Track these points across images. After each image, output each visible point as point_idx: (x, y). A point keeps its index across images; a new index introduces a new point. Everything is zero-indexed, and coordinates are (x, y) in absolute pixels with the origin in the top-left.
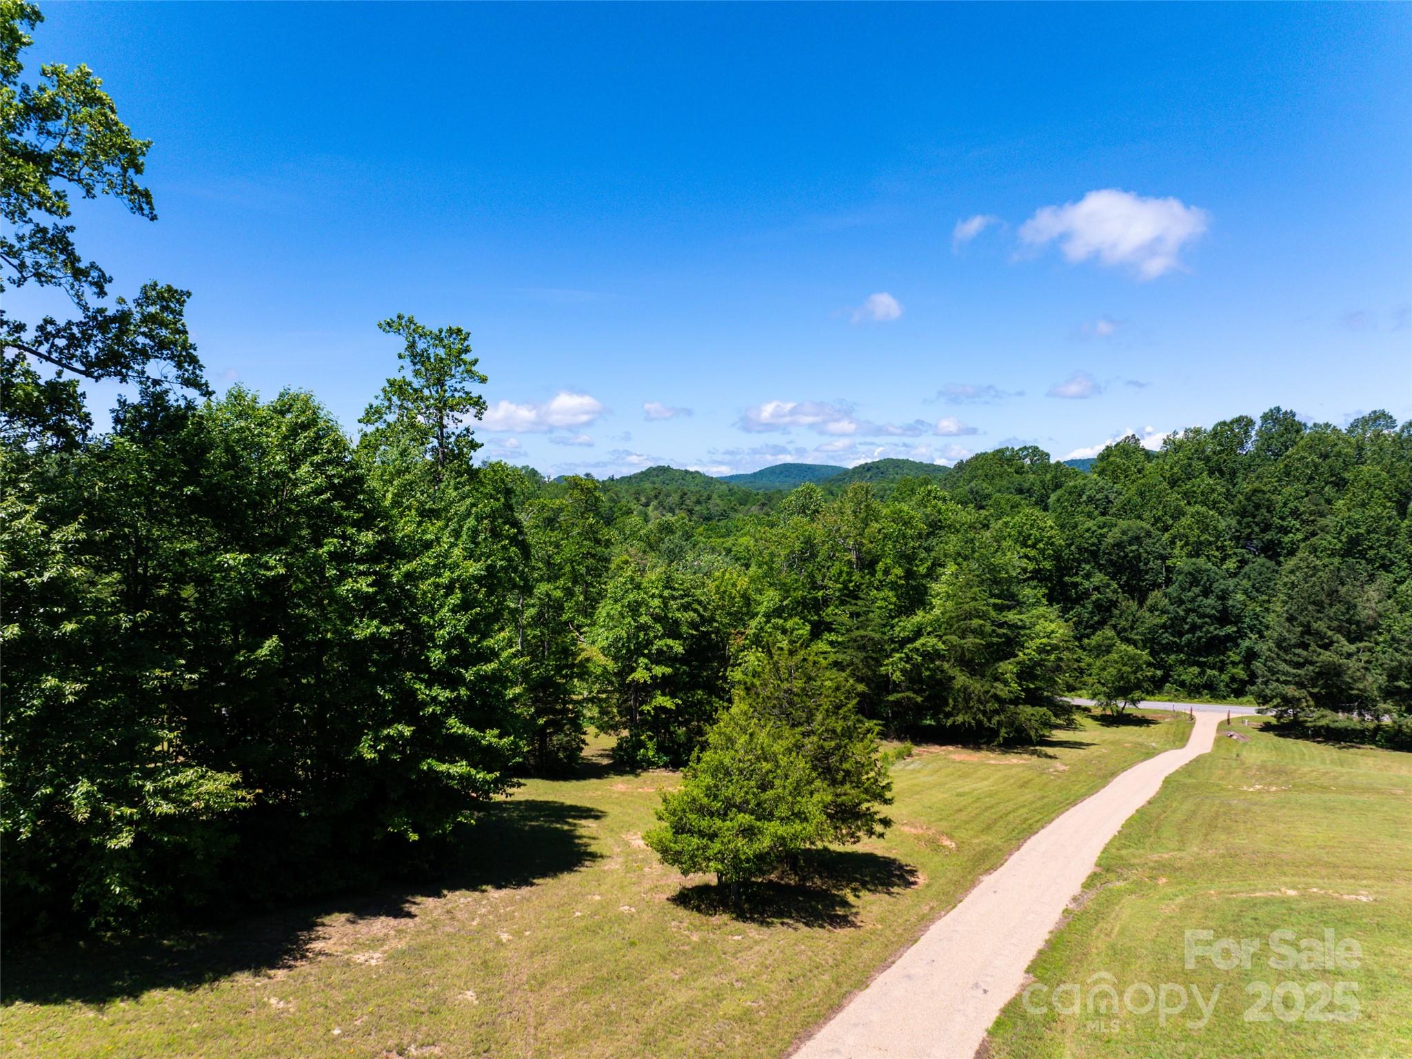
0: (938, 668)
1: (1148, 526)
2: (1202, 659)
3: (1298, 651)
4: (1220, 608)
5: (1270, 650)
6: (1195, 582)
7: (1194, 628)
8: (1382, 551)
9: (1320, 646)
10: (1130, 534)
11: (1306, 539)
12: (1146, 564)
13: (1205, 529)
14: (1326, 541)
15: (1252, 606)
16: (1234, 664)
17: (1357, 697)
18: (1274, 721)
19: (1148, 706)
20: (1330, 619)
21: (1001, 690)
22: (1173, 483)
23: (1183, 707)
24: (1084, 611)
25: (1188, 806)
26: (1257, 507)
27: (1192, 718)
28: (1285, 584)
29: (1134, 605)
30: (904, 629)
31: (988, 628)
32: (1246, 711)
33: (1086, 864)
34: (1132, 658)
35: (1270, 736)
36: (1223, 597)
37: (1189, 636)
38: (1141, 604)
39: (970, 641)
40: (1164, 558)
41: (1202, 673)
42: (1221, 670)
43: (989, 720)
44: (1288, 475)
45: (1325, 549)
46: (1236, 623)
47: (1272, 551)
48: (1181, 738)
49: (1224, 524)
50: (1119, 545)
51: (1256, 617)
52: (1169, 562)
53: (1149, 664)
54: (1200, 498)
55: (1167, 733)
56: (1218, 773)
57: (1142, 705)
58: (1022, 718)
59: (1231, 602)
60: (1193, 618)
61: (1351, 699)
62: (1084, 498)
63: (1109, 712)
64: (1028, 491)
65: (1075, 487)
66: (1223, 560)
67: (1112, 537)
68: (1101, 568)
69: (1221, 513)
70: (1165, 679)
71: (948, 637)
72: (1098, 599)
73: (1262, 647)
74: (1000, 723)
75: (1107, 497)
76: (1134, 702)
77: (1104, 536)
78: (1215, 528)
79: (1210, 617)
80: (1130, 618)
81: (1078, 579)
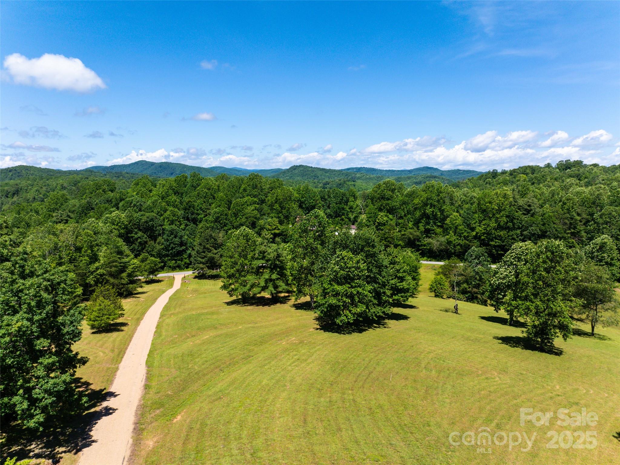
0: (104, 278)
1: (155, 215)
2: (176, 258)
3: (203, 254)
4: (180, 241)
5: (195, 254)
6: (172, 234)
7: (172, 248)
8: (224, 221)
9: (208, 252)
10: (150, 218)
11: (204, 217)
12: (156, 228)
13: (174, 216)
14: (210, 218)
15: (190, 239)
16: (185, 258)
17: (219, 265)
18: (197, 275)
19: (161, 275)
20: (210, 244)
21: (124, 282)
22: (163, 198)
23: (171, 274)
24: (136, 246)
25: (175, 303)
26: (190, 207)
27: (174, 278)
28: (199, 232)
29: (152, 242)
30: (93, 268)
31: (118, 265)
32: (189, 273)
33: (158, 316)
34: (154, 262)
35: (196, 280)
36: (181, 237)
37: (171, 251)
38: (155, 243)
39: (113, 269)
40: (161, 226)
41: (176, 262)
42: (182, 261)
43: (121, 290)
44: (198, 196)
45: (210, 221)
46: (185, 246)
47: (195, 221)
48: (171, 285)
49: (180, 213)
50: (146, 222)
51: (191, 243)
52: (163, 227)
53: (159, 262)
54: (172, 204)
55: (167, 284)
56: (182, 294)
57: (158, 276)
58: (130, 288)
59: (183, 239)
60: (172, 245)
61: (217, 266)
62: (132, 205)
63: (148, 280)
64: (111, 201)
65: (129, 201)
66: (181, 225)
67: (144, 219)
68: (140, 230)
69: (179, 209)
70: (164, 266)
71: (107, 269)
72: (140, 241)
73: (193, 253)
74: (124, 291)
75: (140, 204)
76: (156, 275)
77: (141, 219)
78: (177, 215)
79: (177, 244)
80: (152, 247)
81: (133, 235)
